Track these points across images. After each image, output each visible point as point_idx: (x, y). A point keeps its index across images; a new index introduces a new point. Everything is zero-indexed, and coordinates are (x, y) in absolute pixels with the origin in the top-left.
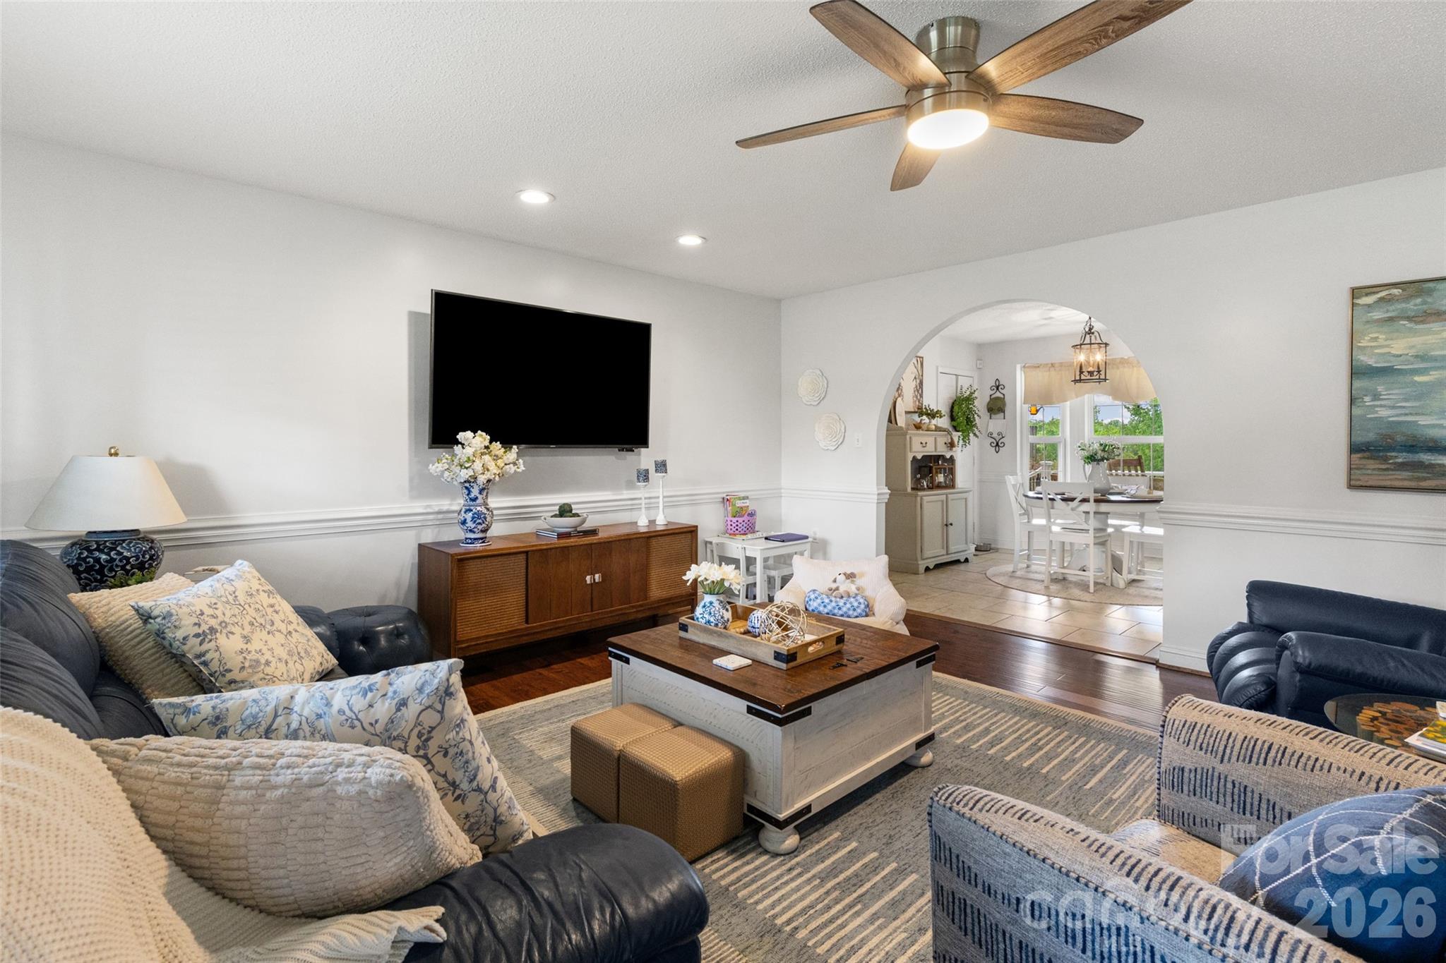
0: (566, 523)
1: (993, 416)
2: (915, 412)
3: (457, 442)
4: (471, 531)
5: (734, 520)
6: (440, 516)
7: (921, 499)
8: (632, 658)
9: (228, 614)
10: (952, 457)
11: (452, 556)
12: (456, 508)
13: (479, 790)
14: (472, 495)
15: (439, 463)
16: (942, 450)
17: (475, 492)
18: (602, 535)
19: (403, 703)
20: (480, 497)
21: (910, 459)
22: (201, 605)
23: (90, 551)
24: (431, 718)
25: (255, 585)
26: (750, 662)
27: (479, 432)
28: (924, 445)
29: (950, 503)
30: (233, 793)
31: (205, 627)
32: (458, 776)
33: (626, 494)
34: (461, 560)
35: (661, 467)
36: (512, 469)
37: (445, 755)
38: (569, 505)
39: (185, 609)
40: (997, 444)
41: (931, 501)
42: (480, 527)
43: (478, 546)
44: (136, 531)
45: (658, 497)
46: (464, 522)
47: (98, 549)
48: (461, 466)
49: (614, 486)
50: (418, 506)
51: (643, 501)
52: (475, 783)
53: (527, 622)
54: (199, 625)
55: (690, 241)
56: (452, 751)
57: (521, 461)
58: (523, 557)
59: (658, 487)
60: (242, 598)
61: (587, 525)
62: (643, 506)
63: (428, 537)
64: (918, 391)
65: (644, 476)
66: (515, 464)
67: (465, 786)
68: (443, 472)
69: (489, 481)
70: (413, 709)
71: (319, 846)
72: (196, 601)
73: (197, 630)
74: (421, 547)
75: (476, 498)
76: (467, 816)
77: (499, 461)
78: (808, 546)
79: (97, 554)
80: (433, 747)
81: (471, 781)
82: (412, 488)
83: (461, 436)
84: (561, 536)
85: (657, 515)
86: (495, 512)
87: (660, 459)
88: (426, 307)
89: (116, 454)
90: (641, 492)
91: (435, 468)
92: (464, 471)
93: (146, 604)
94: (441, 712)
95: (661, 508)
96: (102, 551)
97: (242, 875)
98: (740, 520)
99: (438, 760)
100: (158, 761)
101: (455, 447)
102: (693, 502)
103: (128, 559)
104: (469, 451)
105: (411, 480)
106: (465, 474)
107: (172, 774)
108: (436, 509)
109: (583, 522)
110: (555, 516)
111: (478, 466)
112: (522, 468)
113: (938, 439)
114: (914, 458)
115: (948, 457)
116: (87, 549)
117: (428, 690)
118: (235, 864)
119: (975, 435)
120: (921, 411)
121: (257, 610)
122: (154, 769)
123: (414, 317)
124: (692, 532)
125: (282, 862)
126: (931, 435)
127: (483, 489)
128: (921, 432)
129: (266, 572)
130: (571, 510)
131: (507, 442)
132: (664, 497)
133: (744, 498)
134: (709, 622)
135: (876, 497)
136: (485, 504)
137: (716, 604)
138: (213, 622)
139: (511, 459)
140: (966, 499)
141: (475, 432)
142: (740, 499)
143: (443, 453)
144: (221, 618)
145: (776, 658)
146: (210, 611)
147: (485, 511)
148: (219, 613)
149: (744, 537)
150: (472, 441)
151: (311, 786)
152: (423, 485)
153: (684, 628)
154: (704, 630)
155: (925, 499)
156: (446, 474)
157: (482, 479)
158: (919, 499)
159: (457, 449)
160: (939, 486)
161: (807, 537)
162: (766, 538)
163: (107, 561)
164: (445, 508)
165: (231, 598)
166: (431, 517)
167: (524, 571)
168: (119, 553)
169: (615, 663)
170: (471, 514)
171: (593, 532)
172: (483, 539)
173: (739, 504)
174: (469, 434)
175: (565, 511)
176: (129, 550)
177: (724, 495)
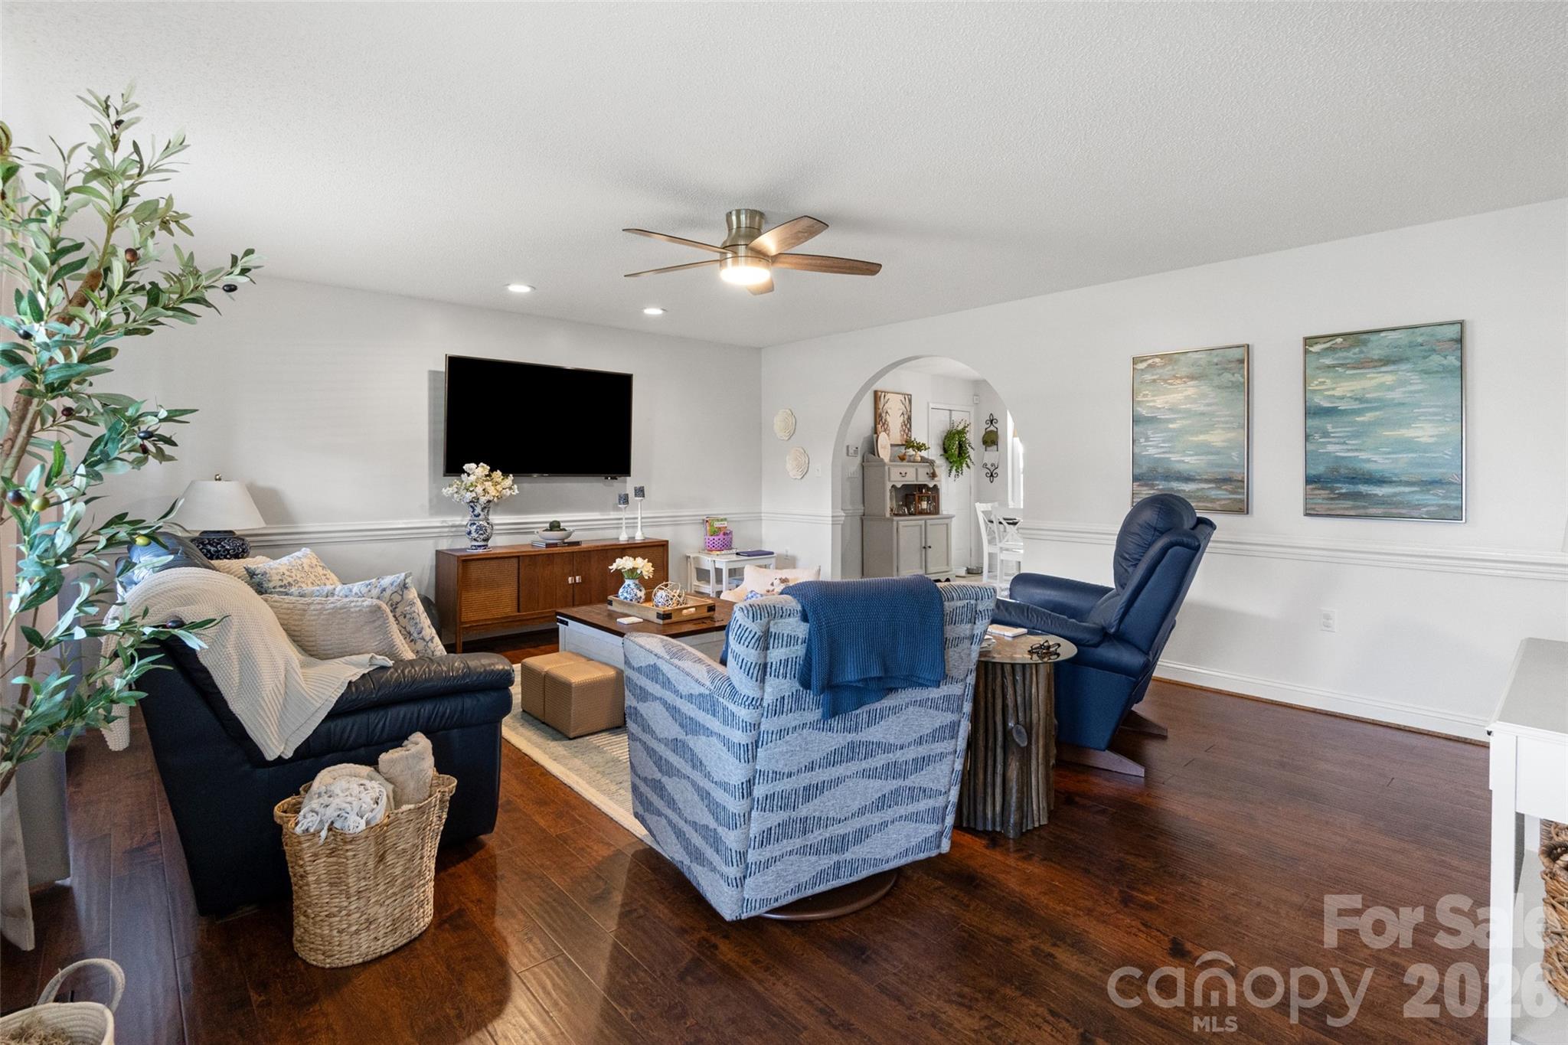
0: (556, 535)
1: (988, 448)
2: (903, 445)
3: (464, 472)
4: (475, 540)
5: (711, 538)
6: (454, 529)
7: (898, 524)
8: (570, 621)
9: (299, 576)
10: (935, 486)
11: (458, 557)
12: (465, 523)
13: (423, 639)
14: (476, 512)
15: (451, 488)
16: (923, 479)
17: (478, 510)
18: (584, 545)
19: (384, 590)
20: (482, 513)
21: (889, 486)
22: (283, 569)
23: (204, 545)
24: (397, 598)
25: (314, 562)
26: (641, 620)
27: (482, 464)
28: (903, 475)
29: (929, 527)
30: (310, 613)
31: (285, 582)
32: (412, 630)
33: (613, 515)
34: (464, 561)
35: (640, 492)
36: (508, 492)
37: (405, 617)
38: (558, 523)
39: (274, 571)
40: (992, 475)
41: (908, 528)
42: (482, 537)
43: (480, 551)
44: (231, 532)
45: (637, 518)
46: (469, 533)
47: (209, 543)
48: (467, 490)
49: (602, 508)
50: (436, 521)
51: (624, 521)
52: (421, 636)
53: (519, 611)
54: (282, 580)
55: (653, 311)
56: (408, 616)
57: (516, 486)
58: (515, 561)
59: (638, 511)
60: (306, 568)
61: (572, 539)
62: (624, 526)
63: (444, 545)
64: (906, 426)
65: (625, 499)
66: (510, 488)
67: (415, 635)
68: (452, 494)
69: (489, 501)
70: (388, 592)
71: (343, 631)
72: (280, 566)
73: (280, 583)
74: (438, 553)
75: (479, 515)
76: (417, 652)
77: (498, 487)
78: (773, 561)
79: (209, 547)
80: (399, 611)
81: (419, 634)
82: (431, 507)
83: (466, 467)
84: (548, 545)
85: (635, 532)
86: (495, 527)
87: (638, 486)
88: (442, 367)
89: (220, 479)
90: (624, 514)
91: (447, 491)
92: (469, 493)
93: (252, 566)
94: (402, 595)
95: (639, 525)
96: (211, 545)
97: (313, 644)
98: (716, 538)
99: (401, 619)
100: (280, 602)
101: (462, 475)
102: (676, 522)
103: (228, 550)
104: (472, 478)
105: (430, 501)
106: (469, 496)
107: (286, 605)
108: (450, 524)
109: (569, 535)
110: (547, 530)
111: (479, 489)
112: (517, 491)
113: (920, 470)
114: (893, 486)
115: (931, 486)
116: (202, 543)
117: (395, 584)
118: (311, 639)
119: (968, 467)
120: (909, 444)
121: (315, 576)
122: (279, 604)
123: (433, 374)
124: (663, 545)
125: (329, 638)
126: (913, 466)
127: (485, 508)
128: (904, 463)
129: (320, 557)
130: (559, 526)
131: (506, 473)
132: (642, 518)
133: (722, 520)
134: (626, 598)
135: (830, 519)
136: (487, 519)
137: (632, 586)
138: (290, 580)
139: (505, 484)
140: (947, 525)
141: (478, 464)
142: (718, 520)
143: (454, 480)
144: (295, 578)
145: (658, 617)
146: (287, 573)
147: (486, 524)
148: (293, 575)
149: (718, 553)
150: (476, 471)
151: (341, 609)
152: (440, 505)
153: (610, 603)
154: (622, 603)
155: (901, 524)
156: (456, 496)
157: (483, 500)
158: (895, 523)
159: (464, 476)
160: (922, 512)
161: (772, 553)
162: (737, 554)
163: (216, 552)
164: (457, 523)
165: (300, 568)
166: (447, 530)
167: (516, 572)
168: (223, 547)
169: (561, 626)
170: (475, 527)
171: (577, 543)
172: (485, 546)
173: (717, 524)
174: (473, 465)
175: (555, 526)
176: (229, 545)
177: (705, 518)
